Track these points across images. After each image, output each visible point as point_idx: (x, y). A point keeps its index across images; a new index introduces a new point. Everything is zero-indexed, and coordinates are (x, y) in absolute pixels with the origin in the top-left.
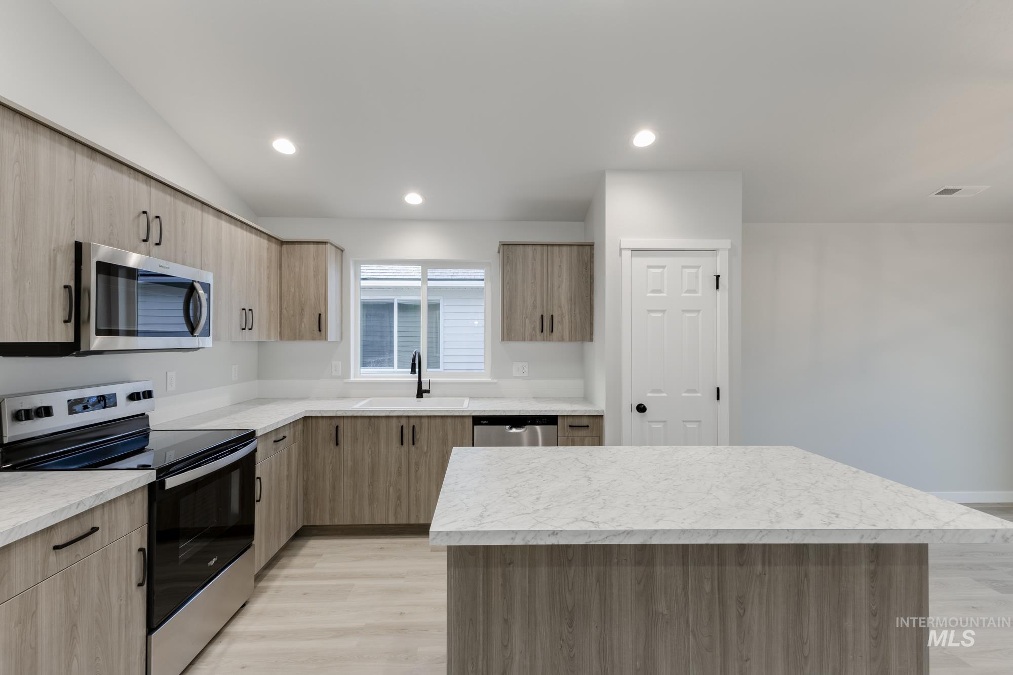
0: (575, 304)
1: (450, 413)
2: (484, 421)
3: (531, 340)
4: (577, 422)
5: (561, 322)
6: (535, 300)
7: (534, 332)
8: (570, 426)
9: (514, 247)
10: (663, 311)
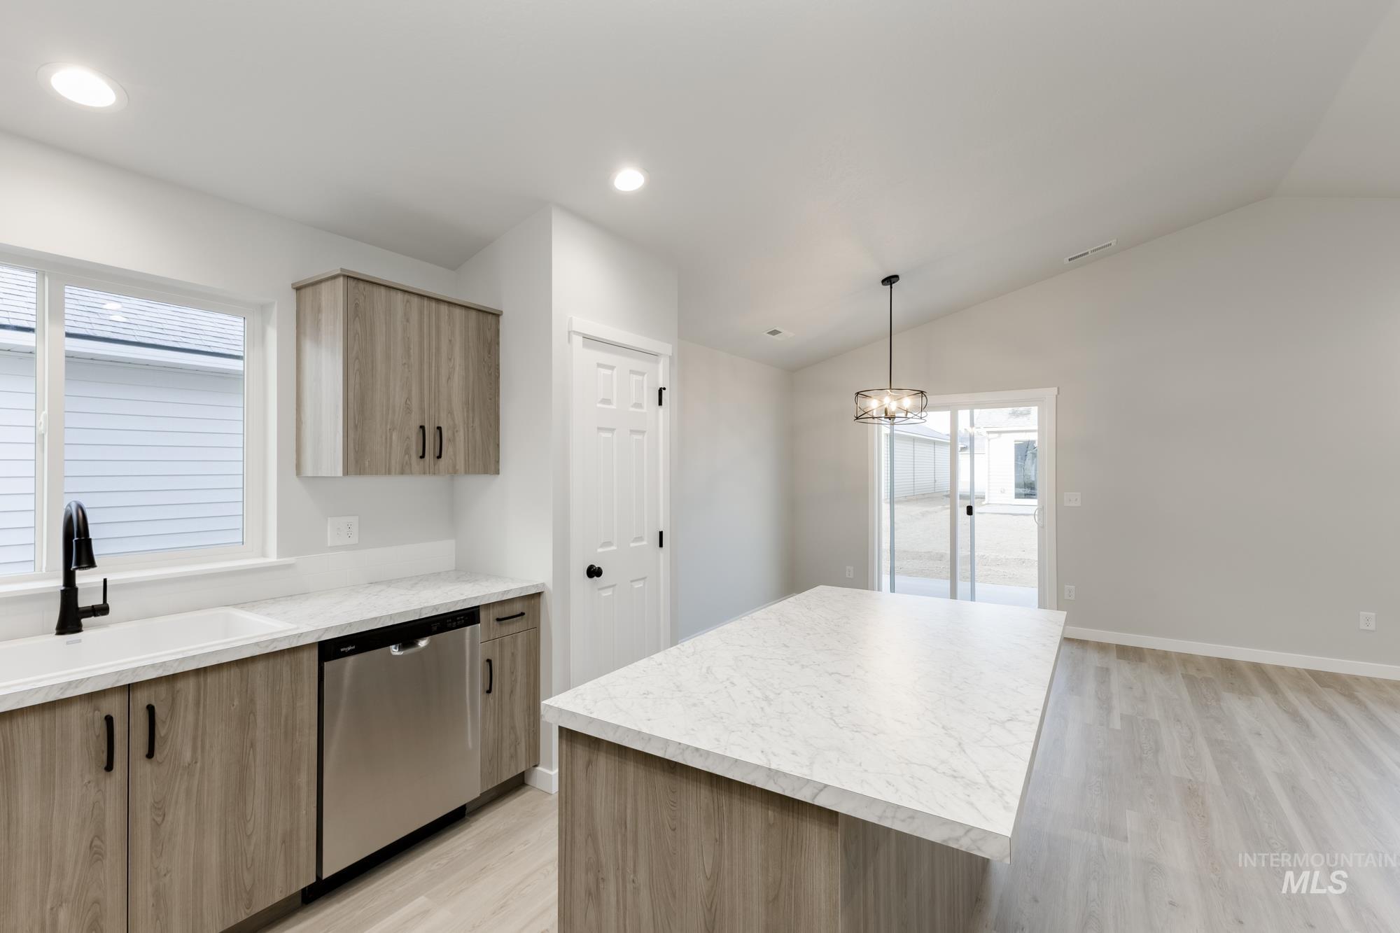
0: (473, 410)
1: (267, 647)
2: (346, 647)
3: (402, 473)
4: (508, 611)
5: (453, 440)
6: (409, 398)
7: (407, 456)
8: (498, 620)
9: (368, 287)
10: (612, 430)
